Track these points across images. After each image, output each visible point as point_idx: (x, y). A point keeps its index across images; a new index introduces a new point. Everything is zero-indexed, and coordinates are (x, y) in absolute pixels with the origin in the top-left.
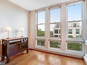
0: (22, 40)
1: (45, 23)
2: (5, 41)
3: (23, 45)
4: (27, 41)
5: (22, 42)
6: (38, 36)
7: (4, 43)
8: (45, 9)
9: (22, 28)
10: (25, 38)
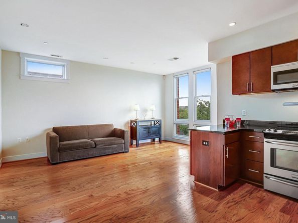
0: (153, 122)
1: (188, 96)
2: (134, 122)
3: (154, 129)
4: (160, 125)
5: (153, 125)
6: (178, 118)
7: (132, 124)
8: (188, 73)
9: (152, 105)
10: (156, 121)
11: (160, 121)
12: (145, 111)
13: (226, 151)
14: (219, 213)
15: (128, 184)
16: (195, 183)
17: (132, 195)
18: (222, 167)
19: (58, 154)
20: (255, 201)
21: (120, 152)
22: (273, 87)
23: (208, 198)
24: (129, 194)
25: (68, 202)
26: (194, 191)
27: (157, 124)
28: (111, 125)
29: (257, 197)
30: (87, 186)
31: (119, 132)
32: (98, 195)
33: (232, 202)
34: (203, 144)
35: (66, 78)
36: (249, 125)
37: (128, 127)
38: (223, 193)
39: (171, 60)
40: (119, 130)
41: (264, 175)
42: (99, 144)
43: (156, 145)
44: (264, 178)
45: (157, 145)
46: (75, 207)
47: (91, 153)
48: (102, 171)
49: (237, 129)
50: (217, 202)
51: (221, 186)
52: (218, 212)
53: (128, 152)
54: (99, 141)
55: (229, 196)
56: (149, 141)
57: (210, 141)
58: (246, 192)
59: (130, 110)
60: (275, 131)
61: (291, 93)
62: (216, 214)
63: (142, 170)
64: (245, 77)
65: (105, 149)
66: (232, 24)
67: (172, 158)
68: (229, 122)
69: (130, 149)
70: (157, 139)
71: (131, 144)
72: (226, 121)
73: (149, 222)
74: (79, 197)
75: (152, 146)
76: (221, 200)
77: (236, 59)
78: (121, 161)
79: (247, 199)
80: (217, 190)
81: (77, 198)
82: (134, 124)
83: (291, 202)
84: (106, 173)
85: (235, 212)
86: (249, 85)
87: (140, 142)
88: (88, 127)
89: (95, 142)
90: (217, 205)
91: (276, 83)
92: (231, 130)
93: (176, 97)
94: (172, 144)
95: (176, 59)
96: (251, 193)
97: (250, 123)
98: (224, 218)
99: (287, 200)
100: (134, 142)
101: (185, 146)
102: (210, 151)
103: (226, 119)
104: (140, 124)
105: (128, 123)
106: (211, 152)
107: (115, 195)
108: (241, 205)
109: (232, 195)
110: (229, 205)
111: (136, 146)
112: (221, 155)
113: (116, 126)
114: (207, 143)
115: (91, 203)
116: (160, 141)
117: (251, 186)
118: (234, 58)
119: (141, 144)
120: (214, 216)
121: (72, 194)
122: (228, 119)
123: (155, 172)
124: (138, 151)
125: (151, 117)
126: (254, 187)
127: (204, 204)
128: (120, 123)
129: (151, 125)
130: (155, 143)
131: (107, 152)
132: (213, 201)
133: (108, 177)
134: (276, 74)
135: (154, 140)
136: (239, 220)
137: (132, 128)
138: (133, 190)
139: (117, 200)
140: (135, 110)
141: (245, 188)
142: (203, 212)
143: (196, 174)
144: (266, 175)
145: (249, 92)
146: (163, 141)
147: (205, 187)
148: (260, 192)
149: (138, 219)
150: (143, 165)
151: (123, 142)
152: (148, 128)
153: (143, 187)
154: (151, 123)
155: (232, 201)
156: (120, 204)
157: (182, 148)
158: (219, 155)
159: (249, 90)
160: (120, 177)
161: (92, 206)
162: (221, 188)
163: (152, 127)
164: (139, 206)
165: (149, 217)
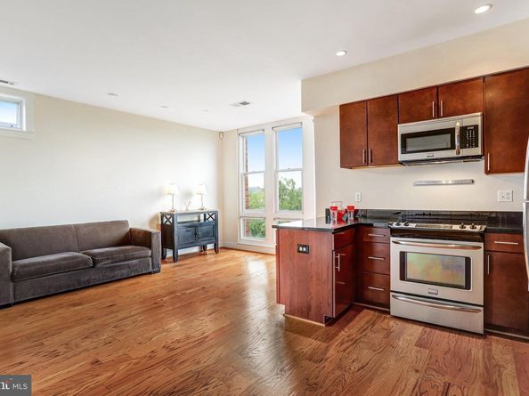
0: (202, 216)
1: (263, 169)
2: (168, 217)
3: (204, 228)
4: (216, 220)
5: (202, 220)
6: (247, 208)
7: (165, 220)
8: (263, 130)
9: (201, 185)
10: (208, 212)
11: (215, 213)
12: (188, 195)
13: (337, 259)
14: (331, 362)
15: (167, 330)
16: (286, 317)
17: (178, 351)
18: (330, 287)
19: (11, 284)
20: (381, 336)
21: (144, 272)
22: (402, 157)
23: (311, 340)
24: (172, 349)
25: (46, 381)
26: (286, 330)
27: (211, 219)
28: (124, 223)
29: (383, 329)
30: (83, 344)
31: (140, 235)
32: (111, 358)
33: (348, 341)
34: (299, 251)
35: (24, 129)
36: (364, 217)
37: (157, 225)
38: (332, 329)
39: (236, 105)
40: (140, 232)
41: (391, 294)
42: (102, 261)
43: (208, 257)
44: (391, 298)
45: (211, 258)
46: (64, 389)
47: (84, 278)
48: (112, 312)
49: (349, 224)
50: (325, 345)
51: (330, 318)
52: (329, 360)
53: (159, 271)
54: (101, 254)
55: (343, 332)
56: (196, 249)
57: (310, 244)
58: (367, 323)
59: (160, 194)
60: (406, 225)
61: (425, 166)
62: (327, 364)
63: (190, 303)
64: (360, 140)
65: (113, 269)
66: (341, 54)
67: (240, 278)
68: (336, 212)
69: (163, 266)
70: (210, 246)
71: (164, 257)
72: (332, 212)
73: (218, 395)
74: (69, 369)
75: (202, 258)
76: (331, 340)
77: (345, 109)
78: (147, 290)
79: (369, 334)
80: (324, 325)
81: (66, 371)
82: (168, 220)
83: (428, 329)
84: (121, 315)
85: (355, 356)
86: (366, 152)
87: (181, 252)
88: (77, 227)
89: (93, 256)
90: (327, 349)
91: (404, 151)
92: (339, 226)
93: (242, 170)
94: (237, 254)
95: (245, 103)
96: (374, 324)
97: (366, 214)
98: (339, 367)
99: (422, 328)
100: (169, 254)
101: (260, 256)
102: (311, 261)
103: (331, 208)
104: (180, 219)
105: (155, 218)
106: (311, 264)
107: (144, 354)
108: (361, 344)
109: (346, 330)
110: (344, 346)
111: (172, 260)
112: (328, 268)
113: (132, 225)
114: (305, 249)
115: (97, 376)
116: (216, 249)
117: (372, 312)
118: (343, 107)
119: (181, 256)
120: (324, 367)
121: (53, 363)
122: (335, 208)
123: (215, 305)
124: (177, 268)
125: (200, 207)
126: (377, 314)
127: (305, 350)
128: (141, 218)
129: (199, 221)
130: (208, 252)
131: (118, 273)
132: (319, 343)
133: (126, 322)
134: (405, 137)
135: (204, 248)
136: (362, 368)
137: (163, 227)
138: (178, 341)
139: (151, 363)
140: (169, 194)
141: (364, 317)
142: (306, 363)
143: (288, 302)
144: (394, 294)
145: (367, 164)
146: (221, 248)
147: (304, 323)
148: (386, 321)
149: (195, 392)
150: (190, 293)
151: (150, 254)
152: (194, 227)
153: (196, 334)
154: (199, 217)
155: (346, 339)
156: (158, 370)
157: (256, 260)
158: (325, 268)
159: (366, 161)
160: (151, 320)
161: (101, 382)
162: (330, 322)
163: (201, 225)
164: (194, 368)
165: (216, 386)
